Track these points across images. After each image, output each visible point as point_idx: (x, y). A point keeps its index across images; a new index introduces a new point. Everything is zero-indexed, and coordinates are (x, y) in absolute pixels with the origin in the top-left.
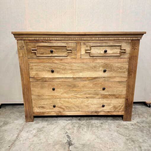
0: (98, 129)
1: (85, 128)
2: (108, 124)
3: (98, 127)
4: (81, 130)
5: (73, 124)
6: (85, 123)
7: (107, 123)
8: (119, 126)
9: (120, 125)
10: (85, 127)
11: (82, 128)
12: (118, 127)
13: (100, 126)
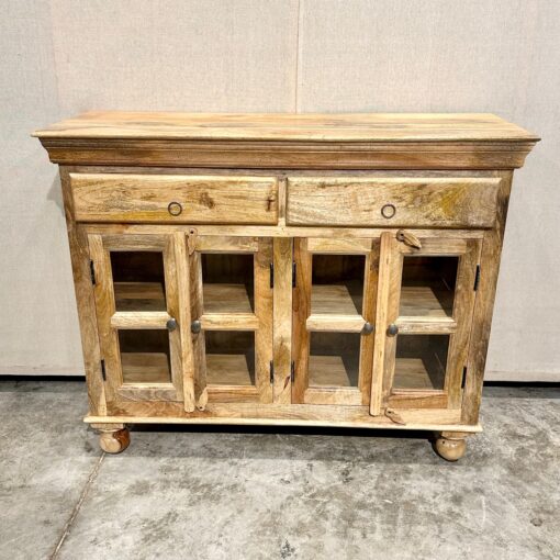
0: (441, 532)
1: (378, 526)
2: (488, 503)
3: (438, 520)
4: (358, 534)
5: (317, 502)
6: (374, 499)
7: (483, 498)
8: (543, 516)
9: (548, 512)
10: (378, 518)
11: (361, 524)
12: (541, 521)
13: (451, 513)
